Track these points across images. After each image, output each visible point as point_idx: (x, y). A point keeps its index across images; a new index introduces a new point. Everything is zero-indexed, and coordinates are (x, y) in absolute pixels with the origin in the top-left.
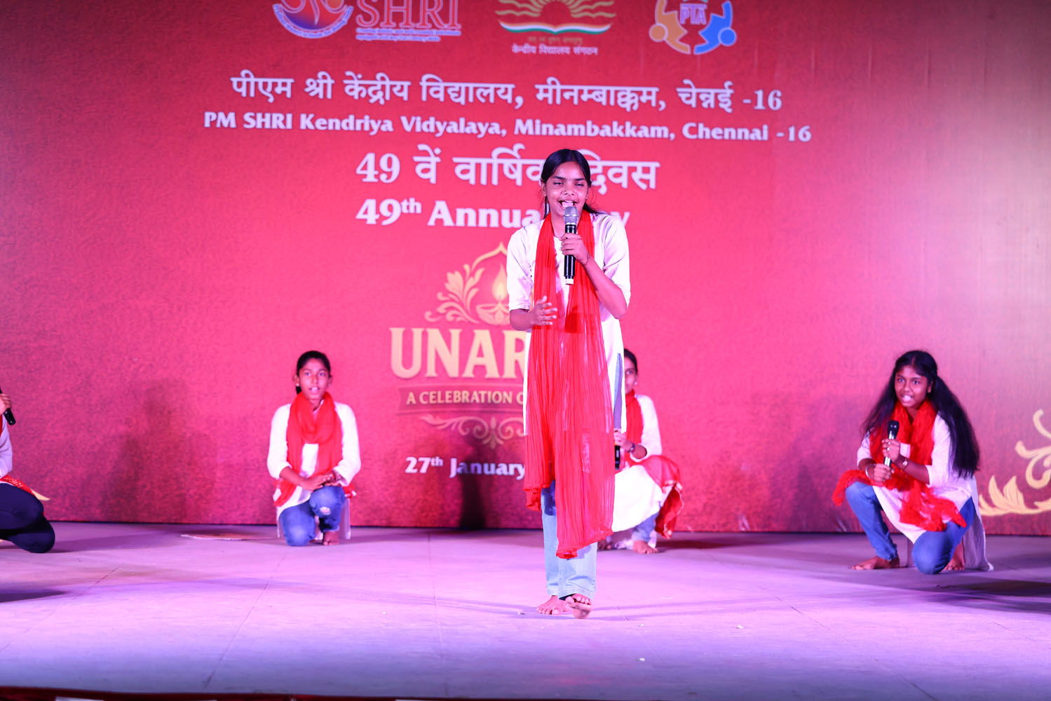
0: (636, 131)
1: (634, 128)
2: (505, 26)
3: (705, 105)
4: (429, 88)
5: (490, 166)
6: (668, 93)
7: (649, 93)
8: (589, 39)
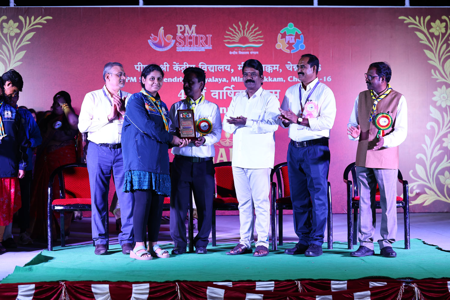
0: (272, 79)
2: (227, 45)
5: (223, 93)
6: (282, 66)
7: (276, 67)
8: (255, 49)
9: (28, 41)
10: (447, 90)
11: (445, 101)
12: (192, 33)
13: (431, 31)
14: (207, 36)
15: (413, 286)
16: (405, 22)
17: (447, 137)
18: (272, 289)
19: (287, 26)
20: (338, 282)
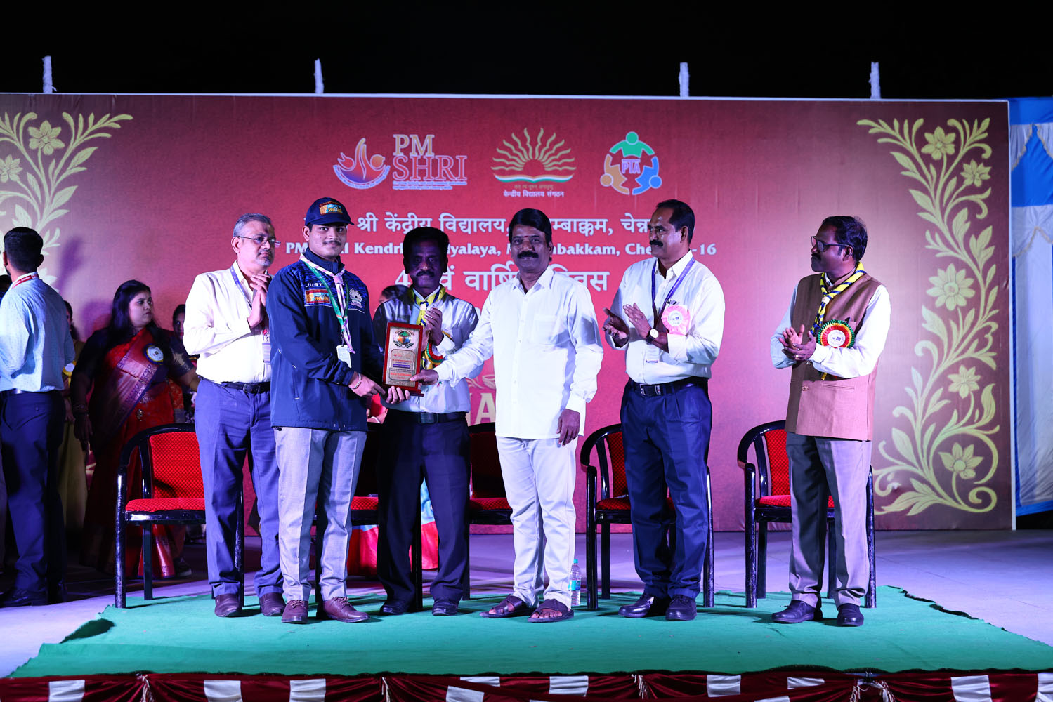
0: (593, 250)
1: (591, 248)
2: (498, 177)
3: (641, 230)
4: (445, 222)
5: (490, 277)
6: (614, 223)
7: (601, 223)
8: (558, 186)
9: (81, 165)
10: (957, 275)
11: (954, 296)
12: (426, 151)
13: (925, 150)
14: (457, 157)
15: (880, 686)
16: (871, 131)
17: (957, 372)
18: (584, 690)
19: (625, 139)
20: (721, 678)
